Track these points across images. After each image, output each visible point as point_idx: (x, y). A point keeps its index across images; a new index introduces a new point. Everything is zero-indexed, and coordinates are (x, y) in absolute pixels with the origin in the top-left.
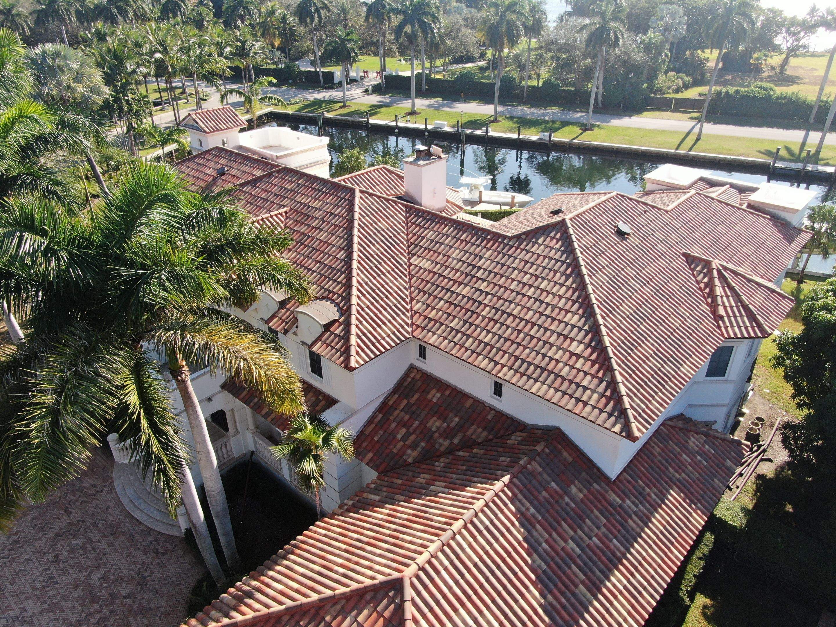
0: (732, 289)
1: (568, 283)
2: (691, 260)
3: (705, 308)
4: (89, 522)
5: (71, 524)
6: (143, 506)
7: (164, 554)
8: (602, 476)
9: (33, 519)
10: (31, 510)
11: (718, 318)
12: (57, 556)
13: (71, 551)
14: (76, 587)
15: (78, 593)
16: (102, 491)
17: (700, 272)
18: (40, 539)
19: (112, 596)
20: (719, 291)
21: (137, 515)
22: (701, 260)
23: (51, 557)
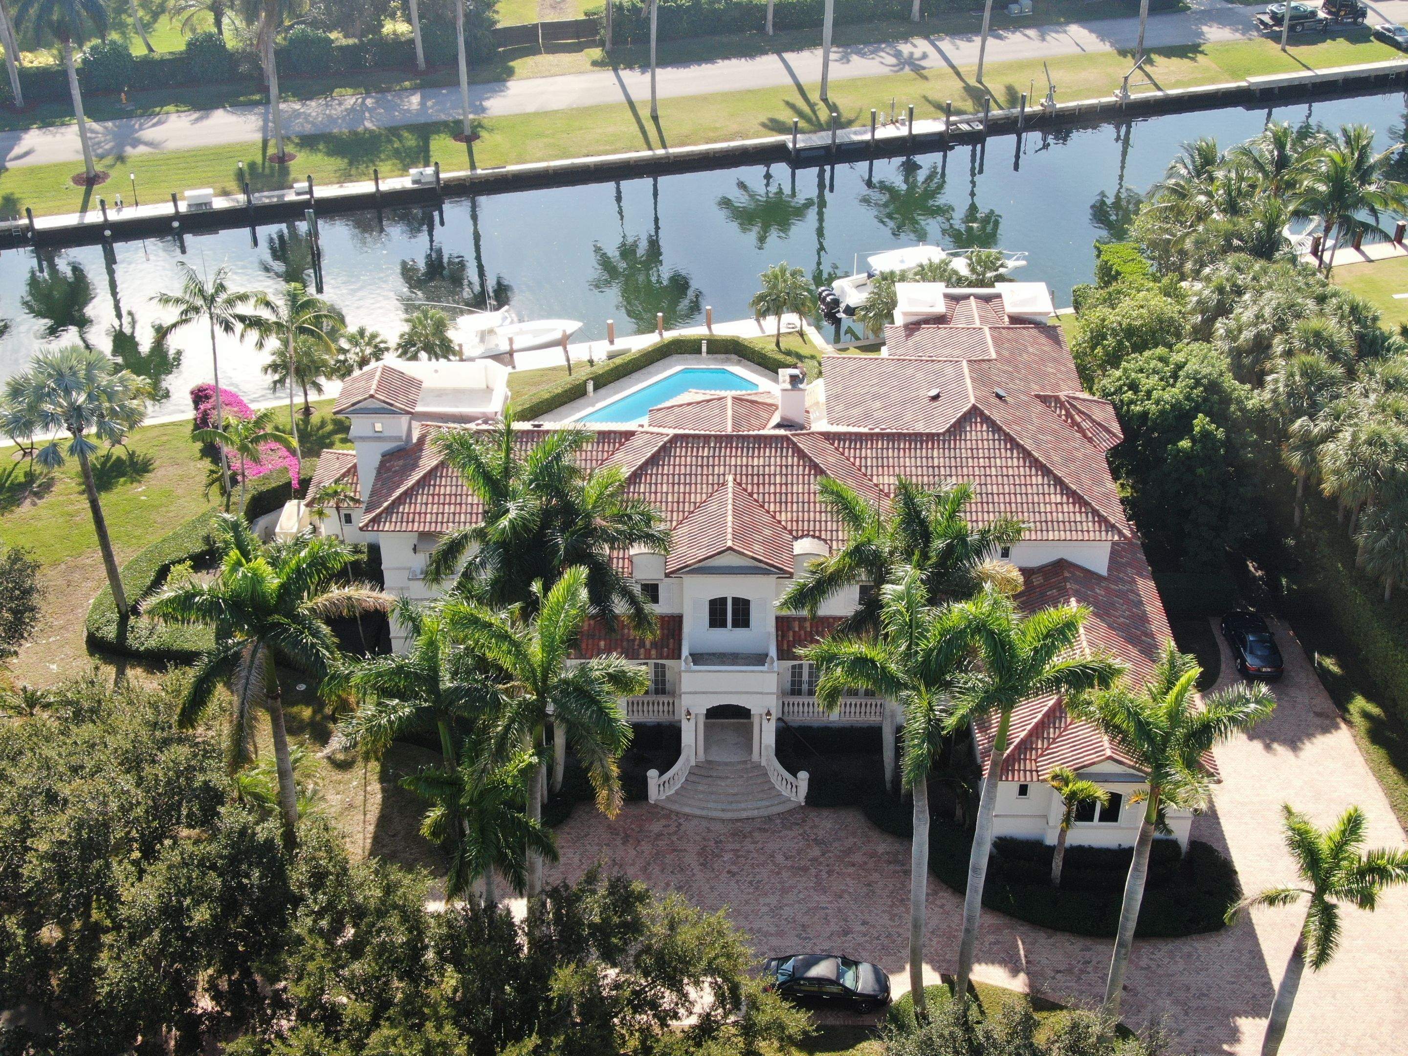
0: (1083, 413)
1: (1015, 455)
2: (1044, 399)
3: (1078, 435)
4: (712, 843)
5: (699, 854)
6: (743, 805)
7: (804, 821)
8: (1100, 577)
9: (662, 871)
10: (646, 870)
11: (1090, 440)
12: (729, 872)
13: (734, 863)
14: (778, 873)
15: (785, 874)
16: (680, 824)
17: (1056, 407)
18: (694, 875)
19: (814, 860)
20: (1078, 419)
21: (744, 815)
22: (1050, 397)
23: (725, 875)
